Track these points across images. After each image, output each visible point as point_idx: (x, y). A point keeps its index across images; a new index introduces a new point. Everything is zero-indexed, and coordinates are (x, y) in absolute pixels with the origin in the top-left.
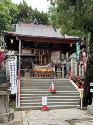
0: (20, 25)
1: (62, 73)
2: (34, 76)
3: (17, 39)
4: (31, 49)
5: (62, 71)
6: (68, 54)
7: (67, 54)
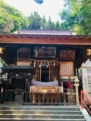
1: (75, 96)
2: (29, 101)
4: (30, 61)
5: (75, 92)
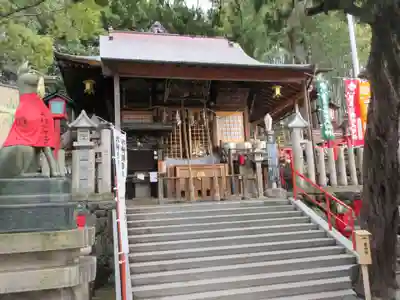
0: (111, 38)
1: (255, 180)
3: (106, 72)
4: (152, 110)
5: (254, 173)
6: (271, 119)
7: (268, 119)
